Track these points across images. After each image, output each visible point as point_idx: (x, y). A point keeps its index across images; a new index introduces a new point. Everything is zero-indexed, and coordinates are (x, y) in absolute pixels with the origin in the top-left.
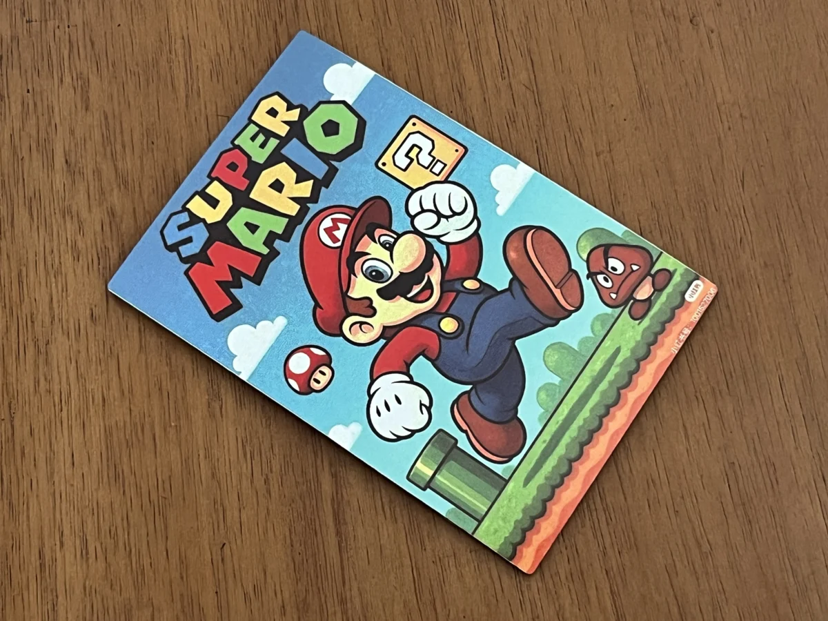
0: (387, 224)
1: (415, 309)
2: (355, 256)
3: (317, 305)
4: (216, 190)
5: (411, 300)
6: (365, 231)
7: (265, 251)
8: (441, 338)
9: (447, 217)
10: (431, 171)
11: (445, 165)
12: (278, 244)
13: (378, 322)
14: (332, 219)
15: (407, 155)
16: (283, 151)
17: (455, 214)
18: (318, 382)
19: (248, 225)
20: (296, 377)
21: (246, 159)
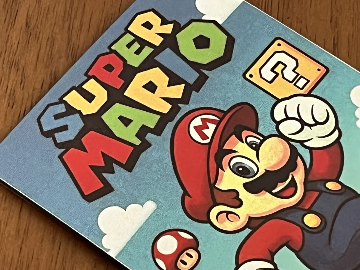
0: (254, 128)
1: (279, 204)
2: (222, 153)
3: (186, 193)
4: (92, 86)
5: (276, 195)
6: (233, 131)
7: (137, 142)
8: (304, 232)
9: (310, 126)
10: (295, 85)
11: (308, 81)
12: (149, 137)
13: (243, 212)
14: (202, 119)
15: (272, 70)
16: (157, 58)
17: (317, 123)
18: (185, 263)
19: (121, 118)
20: (163, 257)
21: (122, 62)
